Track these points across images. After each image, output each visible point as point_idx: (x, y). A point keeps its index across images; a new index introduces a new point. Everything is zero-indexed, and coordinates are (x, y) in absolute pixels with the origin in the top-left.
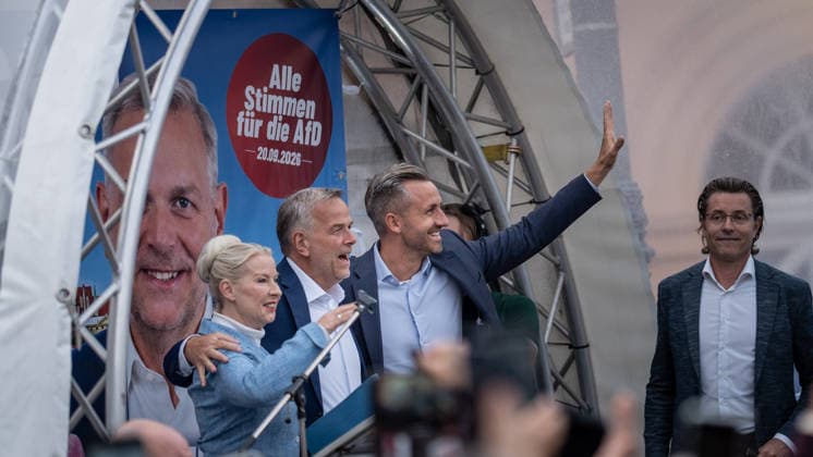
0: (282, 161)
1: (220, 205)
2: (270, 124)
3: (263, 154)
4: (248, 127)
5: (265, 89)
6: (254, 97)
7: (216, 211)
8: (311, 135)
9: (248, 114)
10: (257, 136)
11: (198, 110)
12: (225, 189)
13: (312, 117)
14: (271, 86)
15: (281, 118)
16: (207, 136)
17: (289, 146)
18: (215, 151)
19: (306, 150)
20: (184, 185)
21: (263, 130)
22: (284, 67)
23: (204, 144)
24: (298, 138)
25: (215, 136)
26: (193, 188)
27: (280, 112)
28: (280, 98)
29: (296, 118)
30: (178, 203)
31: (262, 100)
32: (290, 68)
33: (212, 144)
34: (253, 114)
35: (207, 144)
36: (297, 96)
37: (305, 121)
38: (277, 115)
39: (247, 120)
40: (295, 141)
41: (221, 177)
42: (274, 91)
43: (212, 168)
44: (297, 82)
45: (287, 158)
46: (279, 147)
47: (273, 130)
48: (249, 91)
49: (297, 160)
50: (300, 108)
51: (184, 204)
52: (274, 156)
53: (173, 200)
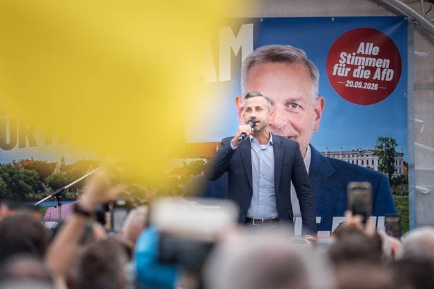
0: (365, 87)
1: (318, 107)
2: (355, 70)
3: (350, 84)
4: (341, 71)
5: (354, 54)
6: (346, 58)
7: (316, 110)
8: (389, 75)
9: (341, 65)
10: (346, 75)
11: (307, 63)
12: (322, 100)
13: (387, 67)
14: (358, 52)
15: (363, 67)
16: (312, 75)
17: (370, 80)
18: (317, 82)
19: (380, 83)
20: (295, 97)
21: (350, 73)
22: (368, 44)
23: (310, 79)
24: (377, 76)
26: (300, 99)
27: (363, 64)
28: (364, 58)
29: (376, 68)
30: (290, 106)
31: (351, 59)
32: (372, 44)
33: (315, 78)
34: (344, 65)
35: (312, 79)
36: (377, 57)
37: (382, 69)
38: (361, 66)
39: (340, 68)
40: (374, 78)
41: (319, 94)
42: (360, 55)
43: (314, 90)
44: (376, 50)
45: (368, 86)
46: (363, 80)
47: (357, 73)
48: (343, 54)
49: (375, 87)
50: (379, 63)
51: (294, 105)
52: (359, 85)
53: (287, 104)
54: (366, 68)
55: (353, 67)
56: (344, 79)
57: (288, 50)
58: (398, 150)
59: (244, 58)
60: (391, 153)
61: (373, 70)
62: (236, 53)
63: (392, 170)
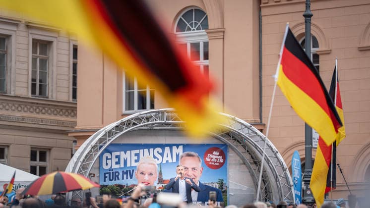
1: (201, 170)
3: (210, 163)
4: (208, 159)
8: (222, 161)
11: (198, 157)
13: (221, 159)
14: (213, 154)
17: (216, 162)
19: (219, 163)
20: (194, 167)
21: (211, 160)
24: (218, 161)
25: (201, 160)
26: (196, 168)
28: (215, 156)
31: (211, 156)
38: (214, 158)
41: (202, 166)
43: (200, 165)
44: (218, 154)
45: (216, 164)
46: (214, 162)
47: (213, 160)
48: (209, 155)
49: (218, 164)
50: (219, 157)
51: (194, 169)
52: (213, 164)
53: (192, 169)
54: (216, 159)
55: (212, 158)
56: (209, 162)
57: (193, 153)
58: (224, 182)
59: (180, 155)
60: (222, 183)
61: (217, 159)
62: (178, 154)
63: (222, 188)
